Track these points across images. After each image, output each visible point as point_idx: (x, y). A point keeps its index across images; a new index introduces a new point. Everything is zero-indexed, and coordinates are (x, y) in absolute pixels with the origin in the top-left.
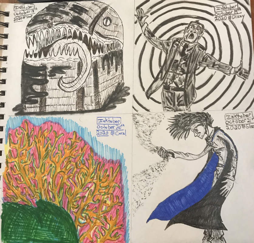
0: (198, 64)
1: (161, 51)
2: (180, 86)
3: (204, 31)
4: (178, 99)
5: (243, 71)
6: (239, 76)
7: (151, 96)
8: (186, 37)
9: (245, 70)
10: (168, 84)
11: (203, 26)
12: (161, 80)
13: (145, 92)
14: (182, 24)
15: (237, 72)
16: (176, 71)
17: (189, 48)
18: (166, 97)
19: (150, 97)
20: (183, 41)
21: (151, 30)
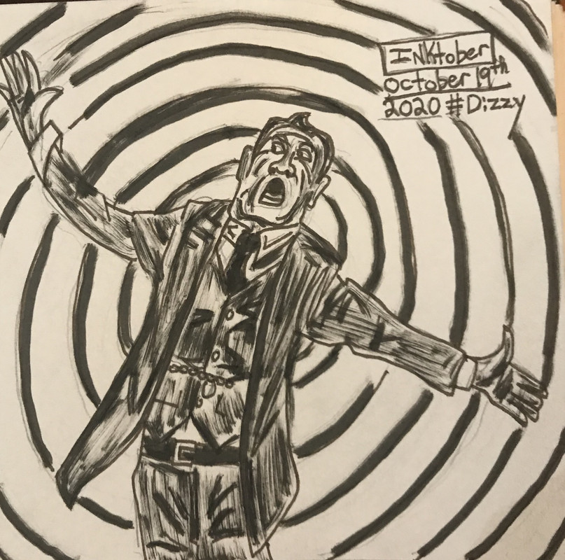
0: (305, 331)
1: (130, 265)
2: (222, 439)
3: (334, 166)
4: (213, 503)
5: (517, 379)
6: (497, 400)
7: (85, 493)
8: (246, 197)
9: (525, 374)
10: (167, 429)
11: (327, 141)
12: (131, 411)
13: (54, 474)
14: (229, 132)
15: (487, 382)
16: (200, 365)
17: (262, 253)
18: (157, 496)
19: (79, 496)
20: (234, 216)
21: (76, 159)
